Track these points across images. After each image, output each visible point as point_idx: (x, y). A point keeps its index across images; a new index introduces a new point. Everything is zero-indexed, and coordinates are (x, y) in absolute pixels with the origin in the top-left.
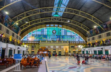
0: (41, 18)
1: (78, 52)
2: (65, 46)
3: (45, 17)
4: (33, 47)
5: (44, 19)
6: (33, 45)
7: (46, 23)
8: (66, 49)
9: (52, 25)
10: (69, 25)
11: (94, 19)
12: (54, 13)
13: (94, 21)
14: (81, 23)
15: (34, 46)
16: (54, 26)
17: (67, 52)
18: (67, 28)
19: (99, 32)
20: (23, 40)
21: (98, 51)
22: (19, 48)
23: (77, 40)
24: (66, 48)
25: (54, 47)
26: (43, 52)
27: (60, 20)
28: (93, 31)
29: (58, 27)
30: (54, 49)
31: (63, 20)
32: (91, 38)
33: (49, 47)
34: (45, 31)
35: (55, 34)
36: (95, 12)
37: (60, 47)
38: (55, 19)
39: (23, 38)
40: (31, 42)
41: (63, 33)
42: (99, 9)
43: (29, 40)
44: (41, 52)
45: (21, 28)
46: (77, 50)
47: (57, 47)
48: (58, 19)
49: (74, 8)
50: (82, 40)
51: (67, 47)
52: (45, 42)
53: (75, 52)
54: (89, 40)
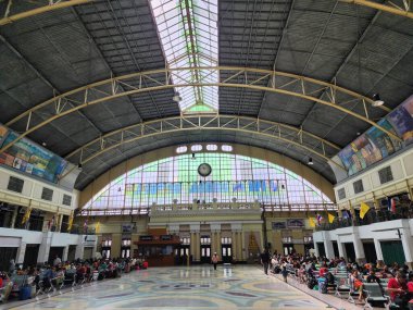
0: (145, 120)
1: (306, 245)
4: (125, 230)
6: (127, 223)
9: (196, 147)
14: (298, 126)
15: (132, 226)
16: (204, 151)
18: (251, 156)
19: (378, 154)
20: (94, 205)
21: (382, 243)
23: (295, 198)
24: (249, 231)
25: (203, 228)
29: (220, 151)
30: (202, 236)
33: (183, 229)
34: (170, 169)
36: (339, 65)
37: (225, 227)
41: (239, 172)
43: (114, 204)
47: (215, 227)
48: (204, 121)
49: (249, 66)
50: (316, 195)
53: (292, 245)
54: (342, 194)
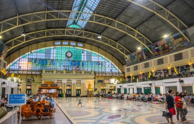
0: (48, 29)
1: (110, 89)
2: (88, 80)
3: (55, 28)
4: (28, 81)
5: (52, 32)
6: (30, 78)
7: (55, 39)
8: (89, 85)
9: (65, 43)
10: (95, 44)
11: (138, 36)
12: (70, 22)
13: (139, 39)
14: (116, 41)
15: (32, 79)
16: (69, 45)
17: (91, 90)
18: (91, 50)
19: (145, 58)
20: (11, 67)
21: (144, 88)
22: (4, 83)
23: (108, 70)
24: (89, 83)
25: (68, 82)
26: (47, 90)
27: (81, 35)
28: (136, 55)
29: (77, 46)
30: (68, 86)
31: (85, 34)
32: (132, 67)
33: (59, 82)
34: (52, 52)
35: (70, 59)
36: (140, 24)
37: (78, 82)
38: (72, 32)
39: (11, 64)
40: (25, 73)
41: (85, 57)
42: (147, 20)
43: (22, 68)
44: (44, 91)
45: (6, 45)
46: (108, 87)
47: (74, 81)
48: (76, 33)
49: (107, 16)
50: (116, 69)
51: (92, 82)
52: (53, 72)
53: (105, 90)
54: (128, 70)
